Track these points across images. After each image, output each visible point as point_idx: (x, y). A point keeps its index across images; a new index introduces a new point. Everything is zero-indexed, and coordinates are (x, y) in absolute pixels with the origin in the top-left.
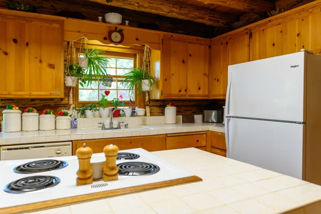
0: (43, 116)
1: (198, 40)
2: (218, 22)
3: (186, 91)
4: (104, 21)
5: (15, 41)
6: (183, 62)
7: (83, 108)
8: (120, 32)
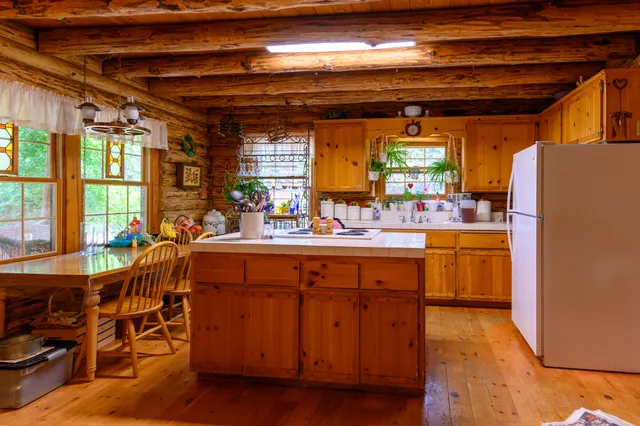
0: (350, 207)
1: (518, 119)
2: (541, 94)
3: (499, 182)
4: (404, 115)
5: (328, 145)
6: (495, 147)
7: (388, 201)
8: (418, 124)
